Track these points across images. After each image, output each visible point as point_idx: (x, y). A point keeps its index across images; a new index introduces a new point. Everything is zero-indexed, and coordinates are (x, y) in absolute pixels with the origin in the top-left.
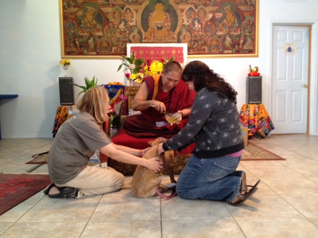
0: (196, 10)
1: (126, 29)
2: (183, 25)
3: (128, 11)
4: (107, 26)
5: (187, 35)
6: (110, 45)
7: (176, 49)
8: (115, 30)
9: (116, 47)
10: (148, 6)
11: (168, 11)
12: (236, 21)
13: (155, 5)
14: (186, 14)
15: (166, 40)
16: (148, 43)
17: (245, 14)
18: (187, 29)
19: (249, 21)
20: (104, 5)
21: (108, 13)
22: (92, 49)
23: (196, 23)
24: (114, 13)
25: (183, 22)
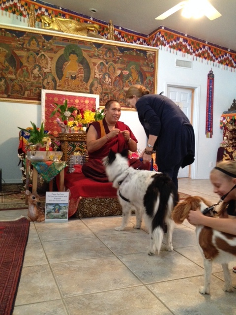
0: (107, 66)
1: (40, 75)
2: (95, 78)
3: (43, 57)
4: (20, 70)
5: (99, 87)
6: (23, 88)
8: (29, 74)
9: (29, 92)
10: (63, 55)
12: (140, 80)
13: (70, 55)
14: (98, 68)
16: (62, 90)
17: (147, 74)
18: (99, 82)
20: (18, 48)
21: (22, 57)
23: (107, 77)
24: (28, 57)
25: (95, 75)
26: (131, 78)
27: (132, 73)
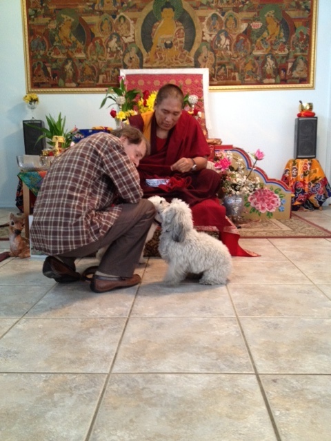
0: (223, 18)
1: (119, 49)
2: (203, 40)
3: (122, 21)
4: (91, 44)
5: (209, 56)
6: (97, 72)
7: (193, 77)
8: (104, 49)
9: (105, 76)
10: (152, 12)
11: (181, 20)
12: (282, 34)
13: (162, 11)
14: (208, 24)
15: (177, 63)
16: (151, 68)
17: (297, 23)
18: (209, 47)
19: (302, 33)
20: (87, 13)
21: (93, 25)
22: (71, 78)
23: (223, 38)
24: (102, 24)
25: (203, 36)
26: (265, 34)
27: (267, 24)
